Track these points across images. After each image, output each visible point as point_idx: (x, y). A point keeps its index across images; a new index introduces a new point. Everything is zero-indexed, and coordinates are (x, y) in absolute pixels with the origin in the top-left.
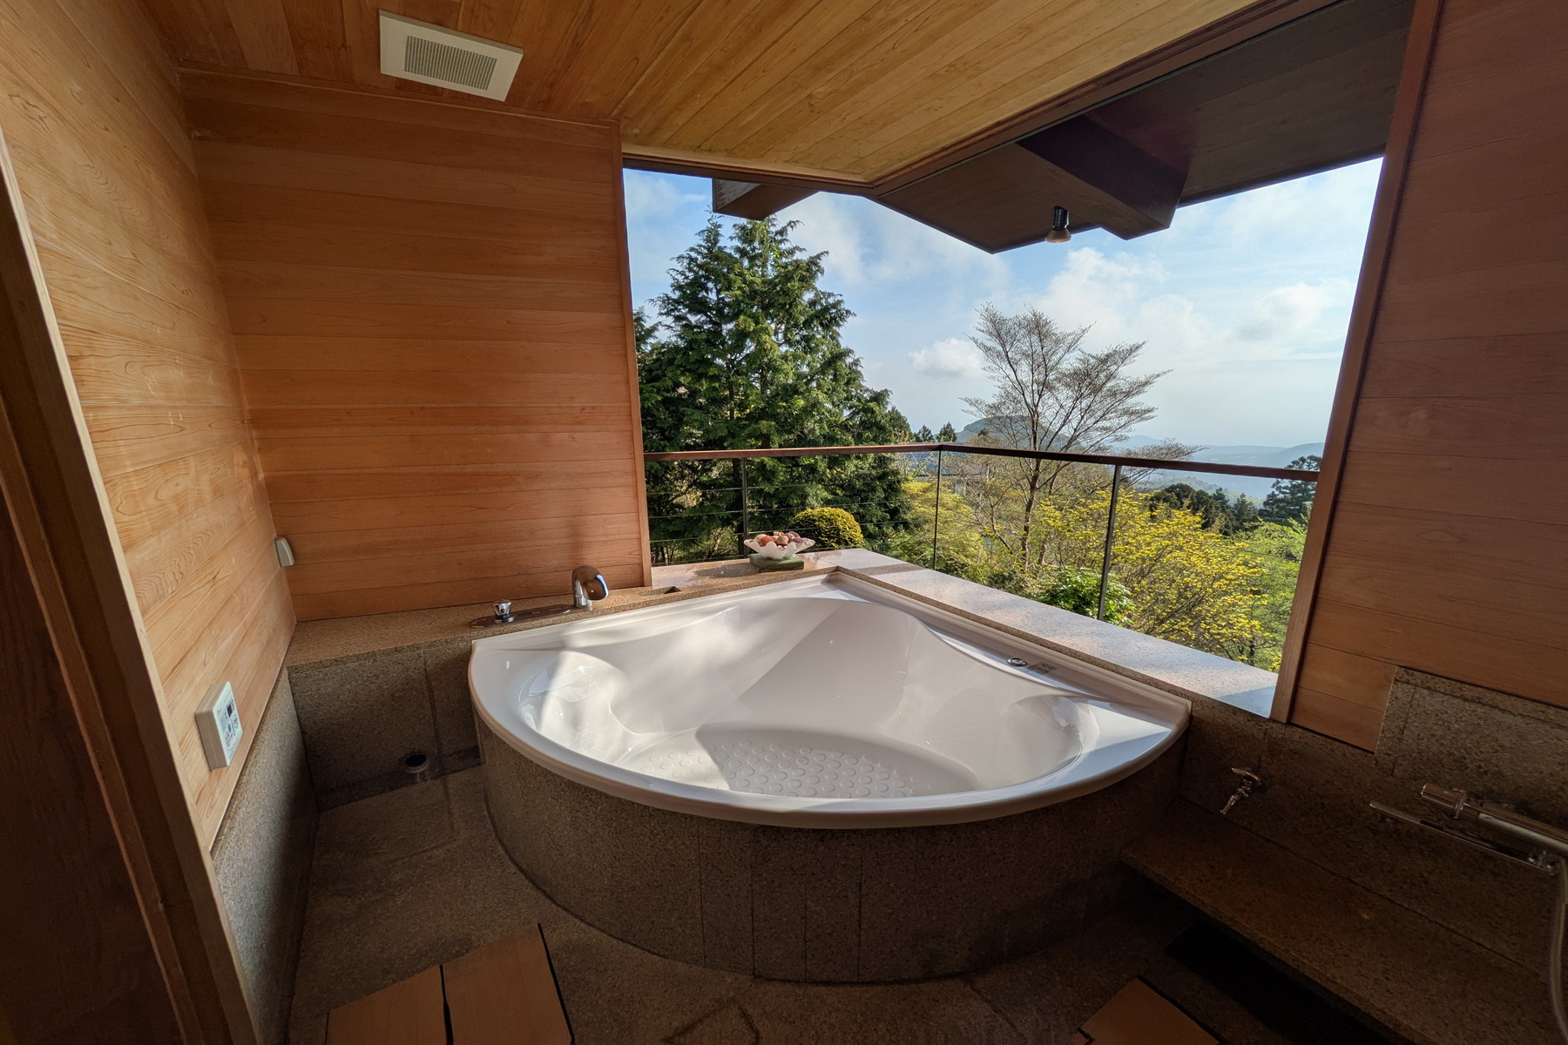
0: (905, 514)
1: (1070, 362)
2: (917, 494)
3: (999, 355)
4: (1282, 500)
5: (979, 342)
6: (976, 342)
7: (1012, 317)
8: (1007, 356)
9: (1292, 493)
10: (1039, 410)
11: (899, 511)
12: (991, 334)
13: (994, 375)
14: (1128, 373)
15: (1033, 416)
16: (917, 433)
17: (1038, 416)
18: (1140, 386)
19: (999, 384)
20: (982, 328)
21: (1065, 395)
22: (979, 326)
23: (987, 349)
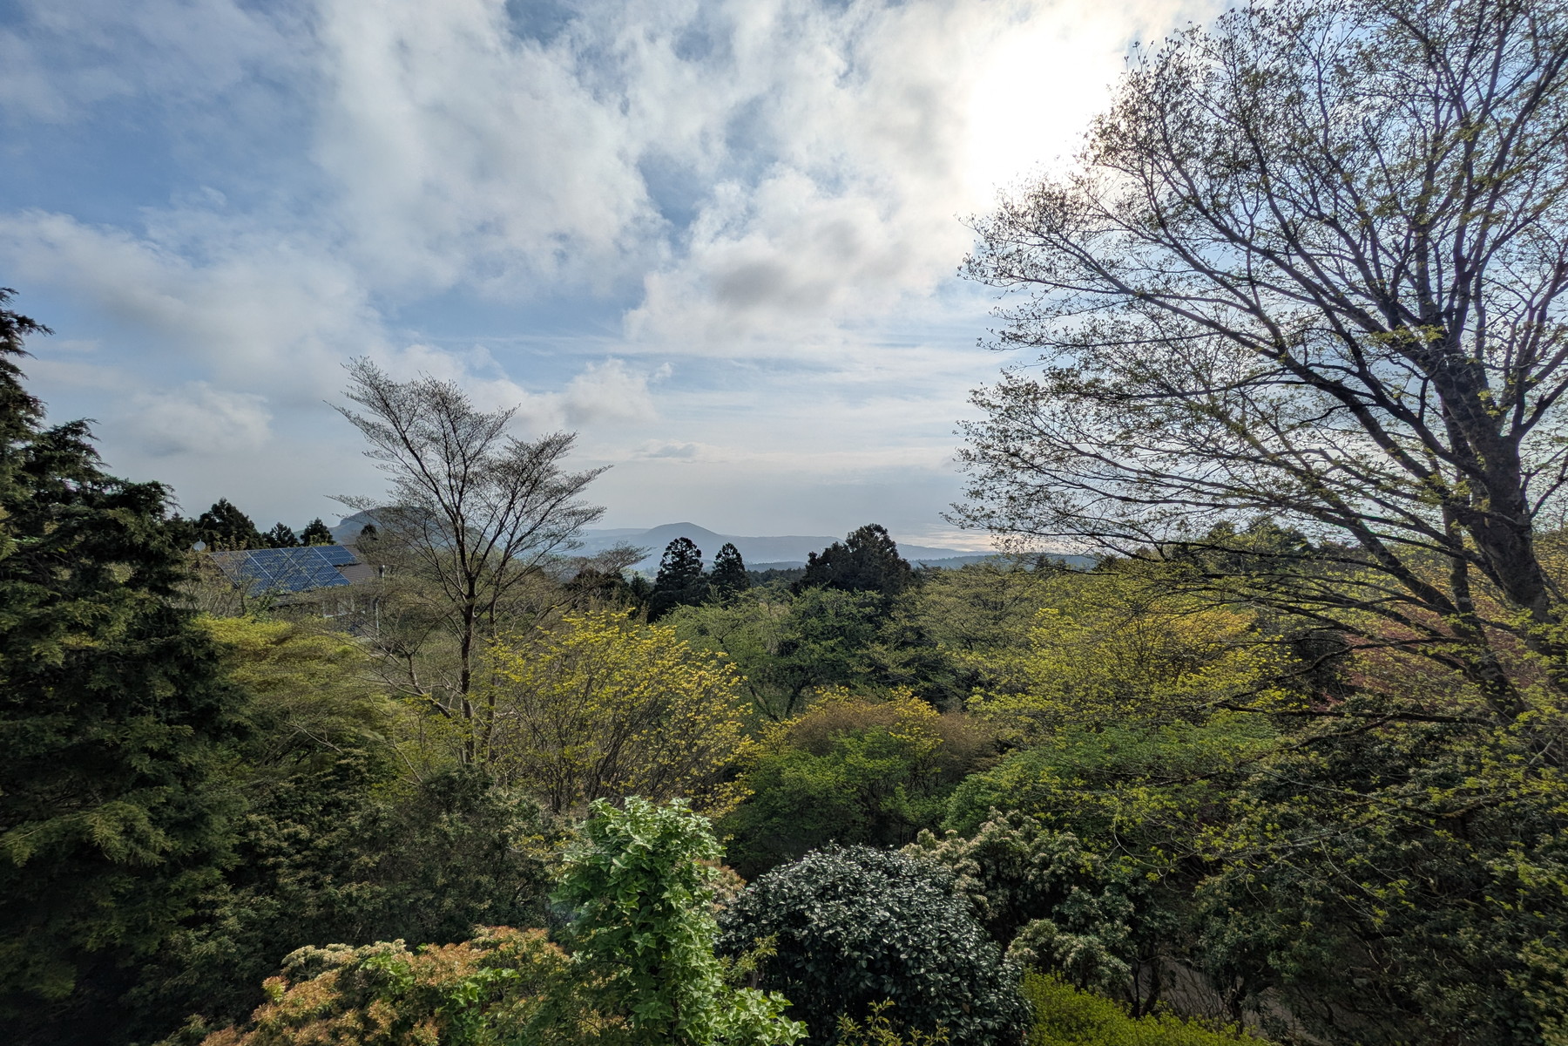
0: (233, 711)
1: (498, 450)
2: (267, 650)
3: (389, 436)
4: (668, 576)
5: (353, 415)
6: (347, 415)
7: (406, 382)
8: (405, 439)
9: (674, 569)
10: (462, 511)
11: (218, 709)
12: (372, 404)
13: (385, 463)
14: (565, 467)
15: (455, 521)
16: (268, 532)
17: (463, 521)
18: (579, 483)
19: (396, 477)
20: (356, 394)
21: (494, 493)
22: (351, 392)
23: (369, 428)
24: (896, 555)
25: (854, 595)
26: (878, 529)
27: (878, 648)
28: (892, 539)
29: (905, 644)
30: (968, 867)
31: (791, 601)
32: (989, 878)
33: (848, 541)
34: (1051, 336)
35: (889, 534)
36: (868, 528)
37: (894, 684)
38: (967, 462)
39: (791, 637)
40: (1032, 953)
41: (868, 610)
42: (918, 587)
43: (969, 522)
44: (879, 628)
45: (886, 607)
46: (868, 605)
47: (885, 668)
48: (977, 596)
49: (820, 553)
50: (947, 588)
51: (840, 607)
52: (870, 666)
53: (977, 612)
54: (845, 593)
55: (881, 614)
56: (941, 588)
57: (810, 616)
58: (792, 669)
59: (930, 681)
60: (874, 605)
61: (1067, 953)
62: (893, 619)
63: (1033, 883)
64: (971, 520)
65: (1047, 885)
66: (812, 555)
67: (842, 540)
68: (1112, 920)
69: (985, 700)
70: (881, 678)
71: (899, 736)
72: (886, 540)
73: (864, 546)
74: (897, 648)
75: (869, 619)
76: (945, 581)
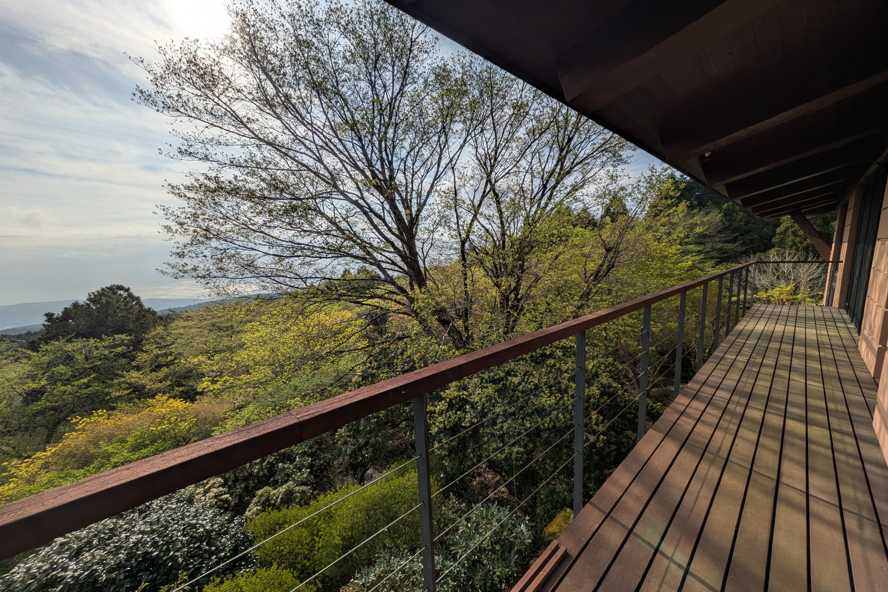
24: (141, 305)
25: (102, 340)
26: (121, 288)
27: (134, 374)
28: (136, 295)
29: (159, 367)
30: (215, 483)
31: (29, 358)
32: (229, 483)
33: (90, 300)
34: (214, 156)
35: (132, 291)
36: (111, 288)
37: (153, 396)
38: (170, 234)
39: (35, 386)
40: (258, 508)
41: (119, 349)
42: (165, 326)
43: (181, 274)
44: (133, 360)
45: (137, 345)
46: (120, 345)
47: (144, 387)
48: (213, 325)
49: (58, 312)
50: (190, 323)
51: (90, 352)
52: (127, 389)
53: (213, 335)
54: (92, 341)
55: (134, 350)
56: (185, 324)
57: (55, 365)
58: (42, 412)
59: (183, 385)
60: (125, 345)
61: (277, 498)
62: (146, 352)
63: (258, 473)
64: (182, 272)
65: (266, 470)
66: (49, 316)
67: (82, 299)
68: (300, 470)
69: (212, 383)
70: (140, 393)
71: (159, 428)
72: (131, 296)
73: (108, 302)
74: (151, 371)
75: (123, 355)
76: (189, 318)
